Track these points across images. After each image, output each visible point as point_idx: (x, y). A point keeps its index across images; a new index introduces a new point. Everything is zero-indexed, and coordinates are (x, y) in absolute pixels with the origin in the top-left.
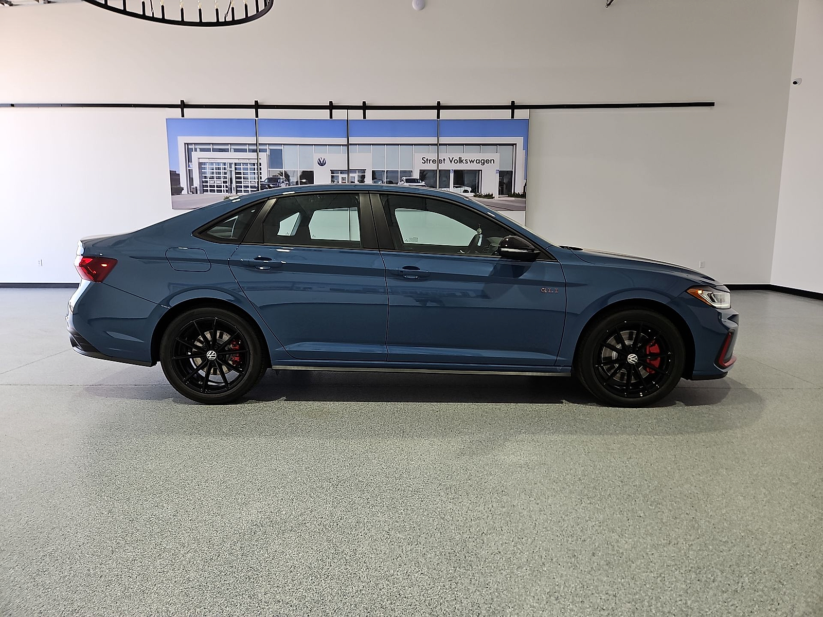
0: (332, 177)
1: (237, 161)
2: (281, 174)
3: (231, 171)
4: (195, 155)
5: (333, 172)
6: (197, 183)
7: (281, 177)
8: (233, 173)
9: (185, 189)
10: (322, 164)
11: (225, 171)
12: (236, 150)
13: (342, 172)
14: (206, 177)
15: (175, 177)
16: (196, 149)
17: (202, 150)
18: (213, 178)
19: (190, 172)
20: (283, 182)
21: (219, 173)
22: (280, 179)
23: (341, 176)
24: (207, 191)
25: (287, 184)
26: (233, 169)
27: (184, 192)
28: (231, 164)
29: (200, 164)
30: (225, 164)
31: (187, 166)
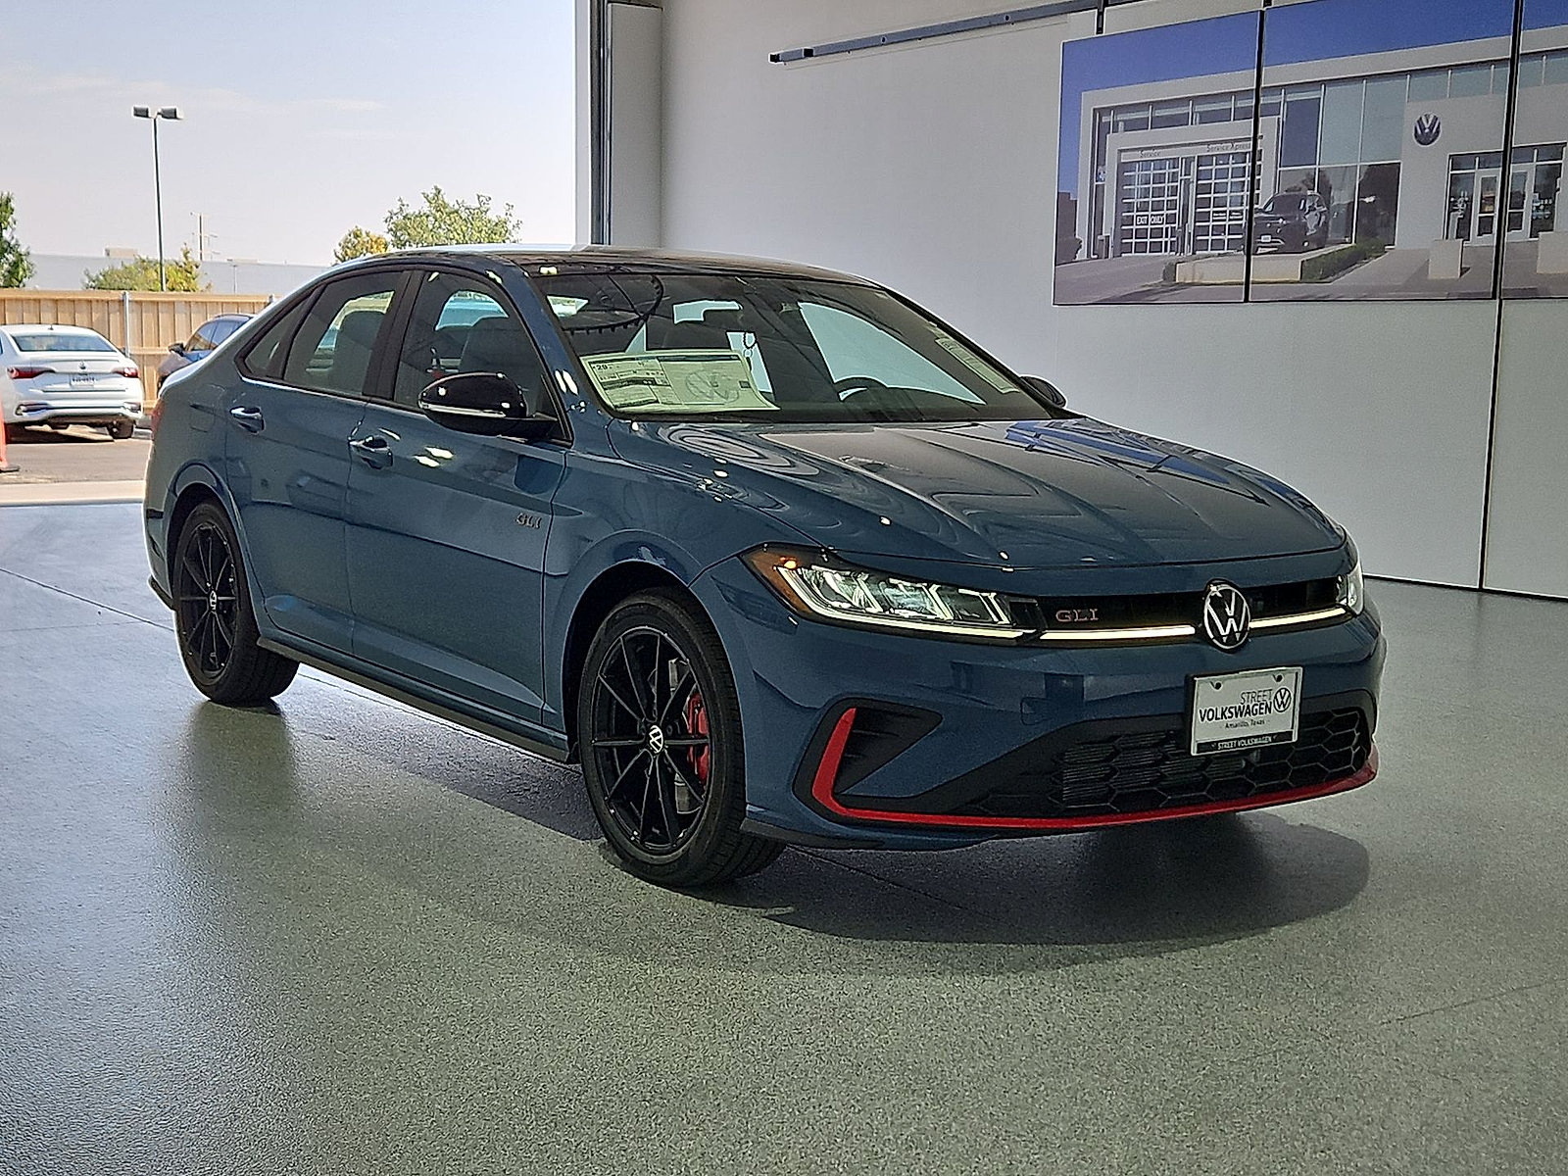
0: (1454, 179)
1: (1203, 151)
2: (1309, 182)
3: (1187, 183)
4: (1113, 142)
5: (1456, 161)
6: (1108, 228)
7: (1309, 193)
8: (1193, 188)
9: (1084, 245)
10: (1426, 136)
11: (1175, 184)
12: (1207, 118)
13: (1486, 160)
14: (1130, 207)
15: (1066, 207)
16: (1118, 122)
17: (1130, 126)
18: (1143, 208)
19: (1097, 195)
20: (1312, 209)
21: (1160, 192)
22: (1305, 197)
23: (1480, 174)
24: (1127, 248)
25: (1321, 213)
26: (1193, 177)
27: (1082, 255)
28: (1189, 161)
29: (1123, 167)
30: (1175, 162)
31: (1095, 175)
